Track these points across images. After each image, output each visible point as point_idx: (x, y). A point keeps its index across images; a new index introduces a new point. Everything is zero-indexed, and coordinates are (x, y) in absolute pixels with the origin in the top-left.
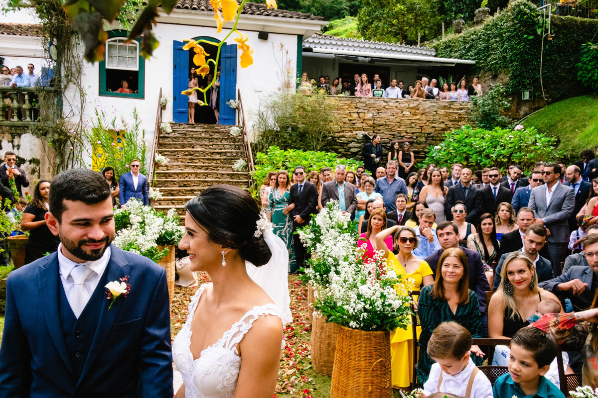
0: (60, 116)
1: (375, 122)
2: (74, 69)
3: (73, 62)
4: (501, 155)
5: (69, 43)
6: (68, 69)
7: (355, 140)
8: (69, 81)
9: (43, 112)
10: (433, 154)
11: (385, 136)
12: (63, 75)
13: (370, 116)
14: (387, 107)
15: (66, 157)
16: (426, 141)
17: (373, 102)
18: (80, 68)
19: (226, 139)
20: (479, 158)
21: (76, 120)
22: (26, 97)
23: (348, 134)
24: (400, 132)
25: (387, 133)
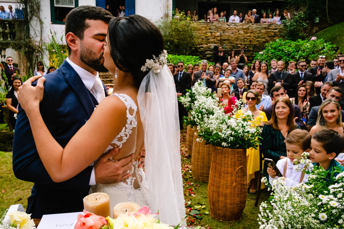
0: (28, 36)
1: (222, 38)
2: (35, 7)
3: (34, 3)
4: (302, 56)
6: (32, 7)
7: (209, 49)
8: (33, 15)
9: (18, 35)
10: (258, 57)
11: (228, 47)
12: (28, 11)
13: (218, 34)
14: (229, 28)
15: (34, 62)
16: (253, 50)
17: (220, 25)
18: (39, 7)
20: (288, 59)
21: (38, 39)
22: (7, 25)
23: (205, 46)
24: (237, 44)
25: (229, 45)
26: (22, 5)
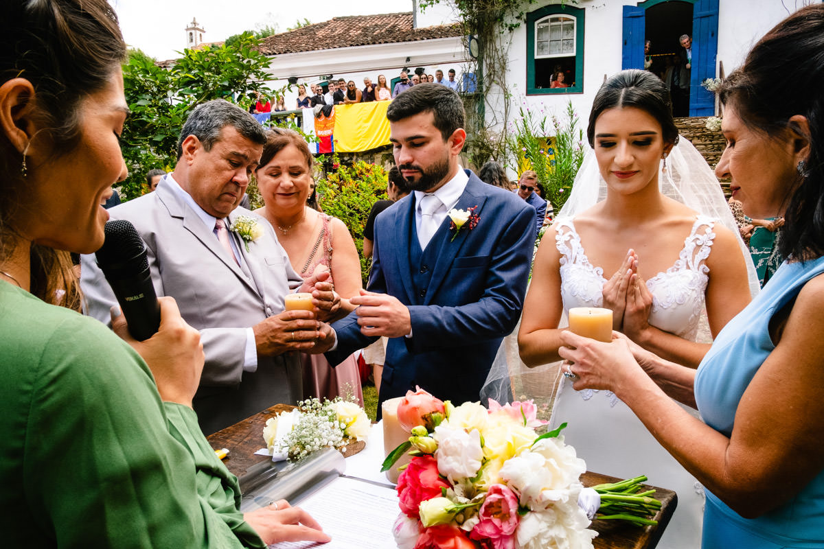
0: (482, 126)
2: (497, 66)
3: (496, 57)
5: (491, 32)
6: (491, 66)
8: (492, 81)
12: (484, 75)
18: (505, 64)
19: (698, 137)
21: (499, 129)
26: (472, 65)
